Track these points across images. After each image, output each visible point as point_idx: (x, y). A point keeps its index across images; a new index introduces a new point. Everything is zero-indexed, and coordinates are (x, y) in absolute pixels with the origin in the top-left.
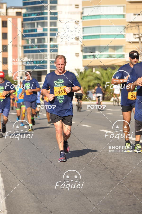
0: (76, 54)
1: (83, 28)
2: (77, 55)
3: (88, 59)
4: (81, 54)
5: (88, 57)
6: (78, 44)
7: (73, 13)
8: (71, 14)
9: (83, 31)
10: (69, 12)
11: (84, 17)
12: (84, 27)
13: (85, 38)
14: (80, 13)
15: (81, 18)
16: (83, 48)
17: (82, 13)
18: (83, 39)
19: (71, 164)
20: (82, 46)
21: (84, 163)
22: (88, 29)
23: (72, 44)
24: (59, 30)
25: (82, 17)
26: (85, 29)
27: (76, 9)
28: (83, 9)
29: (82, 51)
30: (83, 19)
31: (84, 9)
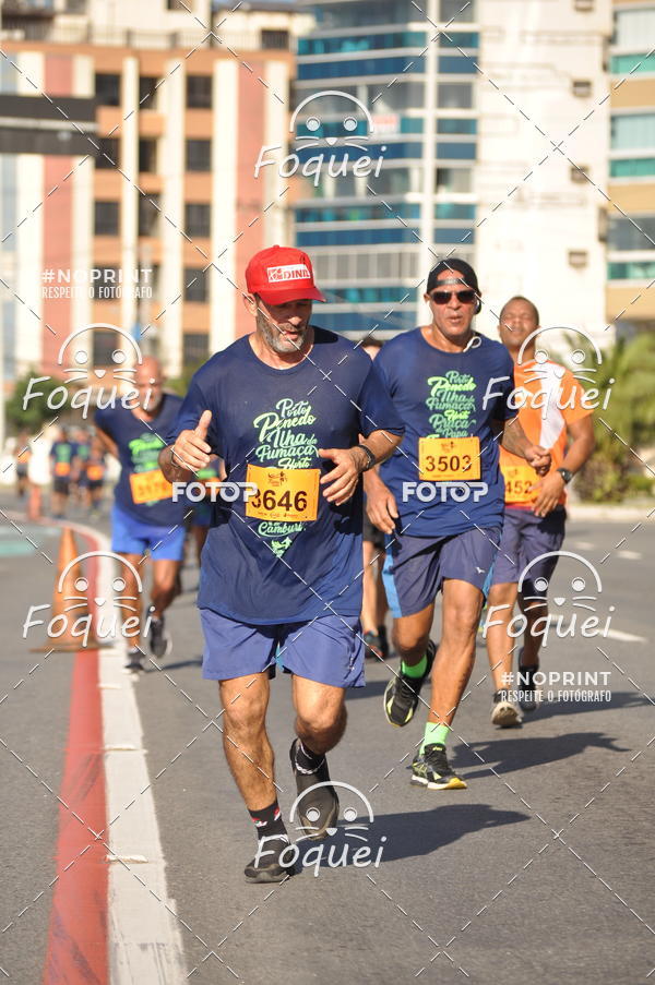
0: (572, 254)
1: (613, 119)
2: (577, 259)
3: (636, 283)
4: (599, 257)
5: (638, 272)
6: (582, 203)
7: (559, 39)
8: (553, 42)
9: (613, 133)
10: (538, 34)
11: (618, 58)
12: (620, 110)
13: (620, 169)
14: (598, 40)
15: (605, 68)
16: (613, 226)
17: (611, 40)
18: (613, 174)
19: (537, 837)
20: (603, 212)
21: (606, 833)
22: (640, 123)
23: (551, 200)
24: (483, 127)
25: (611, 62)
26: (622, 126)
27: (580, 17)
28: (615, 17)
29: (603, 239)
30: (616, 72)
31: (625, 20)
